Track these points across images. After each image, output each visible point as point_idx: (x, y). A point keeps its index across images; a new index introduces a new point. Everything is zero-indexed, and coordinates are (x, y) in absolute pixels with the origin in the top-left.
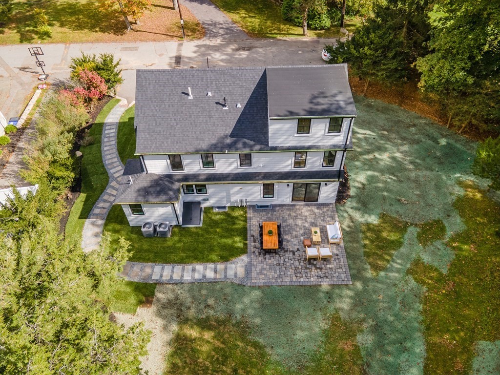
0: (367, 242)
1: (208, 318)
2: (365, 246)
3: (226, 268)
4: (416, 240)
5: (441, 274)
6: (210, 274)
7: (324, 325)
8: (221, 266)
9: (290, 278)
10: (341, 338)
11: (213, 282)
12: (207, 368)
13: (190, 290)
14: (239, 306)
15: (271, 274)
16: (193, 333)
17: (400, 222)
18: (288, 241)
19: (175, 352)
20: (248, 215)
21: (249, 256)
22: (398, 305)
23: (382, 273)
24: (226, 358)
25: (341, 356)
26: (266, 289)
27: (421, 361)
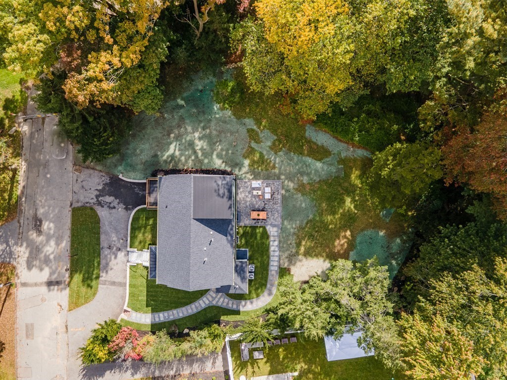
0: (260, 168)
1: (296, 243)
2: (262, 170)
3: (273, 236)
4: (259, 145)
5: (277, 139)
6: (276, 243)
7: (300, 195)
8: (272, 238)
9: (279, 207)
10: (305, 189)
11: (280, 242)
12: (315, 242)
13: (283, 252)
14: (292, 230)
15: (276, 215)
16: (302, 249)
17: (248, 150)
18: (259, 206)
19: (309, 255)
20: (243, 225)
21: (267, 225)
22: (291, 162)
23: (277, 165)
24: (311, 235)
25: (311, 190)
26: (284, 218)
27: (314, 161)
